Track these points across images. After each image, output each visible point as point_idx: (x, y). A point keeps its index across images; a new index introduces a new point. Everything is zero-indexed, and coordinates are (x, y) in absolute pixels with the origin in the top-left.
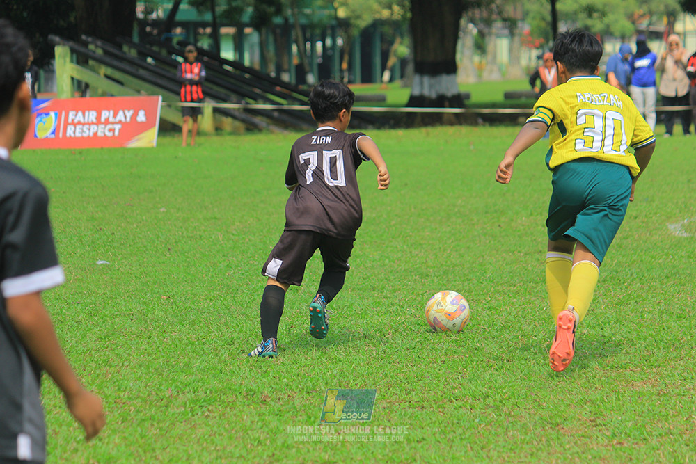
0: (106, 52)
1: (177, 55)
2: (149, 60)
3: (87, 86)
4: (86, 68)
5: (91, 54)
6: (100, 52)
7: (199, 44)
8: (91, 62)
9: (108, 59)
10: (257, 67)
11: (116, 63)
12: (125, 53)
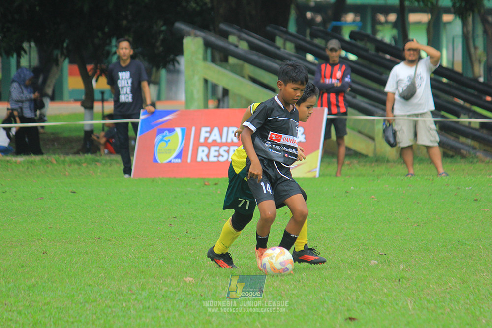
0: (253, 47)
1: (347, 51)
2: (310, 57)
3: (226, 92)
4: (226, 68)
5: (232, 48)
6: (244, 46)
7: (379, 37)
8: (232, 60)
9: (255, 57)
10: (459, 68)
11: (265, 61)
12: (279, 48)
